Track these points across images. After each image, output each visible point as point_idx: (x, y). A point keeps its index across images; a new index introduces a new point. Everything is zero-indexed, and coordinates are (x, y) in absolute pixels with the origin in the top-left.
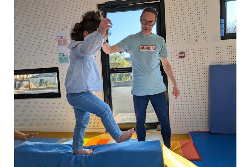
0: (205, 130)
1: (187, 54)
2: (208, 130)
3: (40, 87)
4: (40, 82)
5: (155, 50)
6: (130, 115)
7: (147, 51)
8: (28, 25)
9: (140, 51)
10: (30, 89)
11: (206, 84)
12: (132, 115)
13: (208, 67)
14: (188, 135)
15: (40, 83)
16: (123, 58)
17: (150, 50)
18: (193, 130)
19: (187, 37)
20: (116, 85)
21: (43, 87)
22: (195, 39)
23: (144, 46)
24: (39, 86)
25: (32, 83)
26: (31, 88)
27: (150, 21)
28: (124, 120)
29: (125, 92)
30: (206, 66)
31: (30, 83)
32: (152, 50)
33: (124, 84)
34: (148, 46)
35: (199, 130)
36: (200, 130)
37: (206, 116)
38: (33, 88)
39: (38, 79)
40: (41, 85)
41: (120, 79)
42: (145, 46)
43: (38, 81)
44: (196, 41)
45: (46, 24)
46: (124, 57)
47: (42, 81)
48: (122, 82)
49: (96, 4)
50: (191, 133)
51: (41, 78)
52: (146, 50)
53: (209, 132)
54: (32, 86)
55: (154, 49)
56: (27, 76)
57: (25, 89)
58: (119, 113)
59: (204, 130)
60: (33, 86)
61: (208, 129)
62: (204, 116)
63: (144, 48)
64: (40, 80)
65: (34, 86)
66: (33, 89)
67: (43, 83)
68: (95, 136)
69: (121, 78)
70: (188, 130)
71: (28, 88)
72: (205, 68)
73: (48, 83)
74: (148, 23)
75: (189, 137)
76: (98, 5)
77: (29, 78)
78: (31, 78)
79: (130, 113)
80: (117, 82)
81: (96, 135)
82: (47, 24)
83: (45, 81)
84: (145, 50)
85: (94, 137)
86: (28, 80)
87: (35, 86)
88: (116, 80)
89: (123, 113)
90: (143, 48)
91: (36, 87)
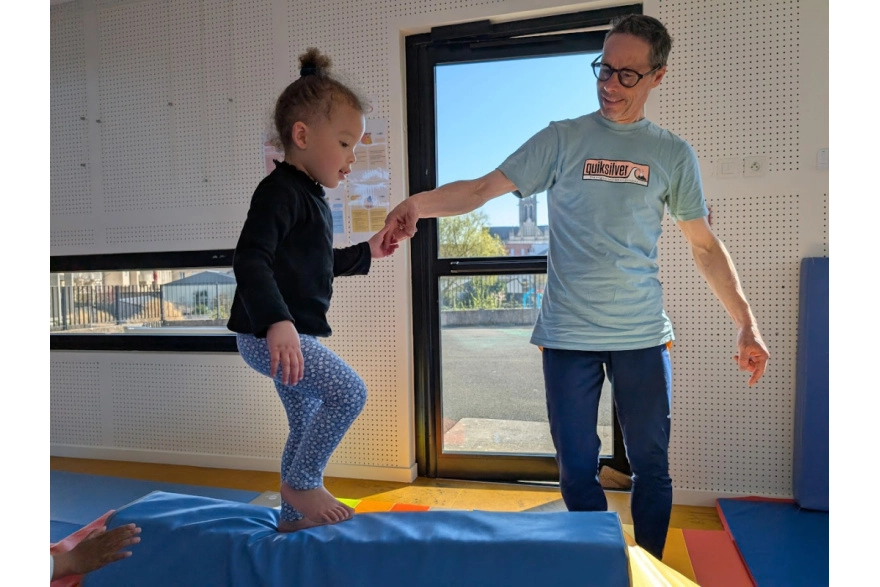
0: (780, 495)
1: (719, 214)
2: (791, 497)
3: (195, 318)
4: (197, 300)
5: (645, 183)
6: (503, 429)
7: (614, 180)
8: (170, 104)
9: (585, 177)
10: (164, 324)
11: (787, 326)
12: (507, 429)
13: (799, 266)
14: (715, 509)
15: (197, 304)
16: (479, 228)
17: (623, 180)
18: (734, 492)
19: (721, 152)
20: (451, 322)
21: (205, 318)
22: (752, 163)
23: (604, 162)
24: (193, 313)
25: (170, 304)
26: (167, 319)
27: (624, 69)
28: (480, 442)
29: (485, 346)
30: (791, 260)
31: (165, 303)
32: (632, 178)
33: (480, 318)
34: (618, 164)
35: (754, 494)
36: (760, 494)
37: (783, 445)
38: (172, 319)
39: (190, 291)
40: (198, 311)
41: (467, 299)
42: (608, 163)
43: (190, 299)
44: (755, 167)
45: (231, 100)
46: (486, 225)
47: (204, 298)
48: (473, 312)
49: (401, 33)
50: (723, 502)
51: (201, 288)
52: (608, 179)
53: (794, 505)
54: (171, 314)
55: (642, 178)
56: (155, 277)
57: (146, 320)
58: (463, 420)
59: (773, 495)
60: (173, 313)
61: (791, 492)
62: (777, 444)
63: (602, 169)
64: (197, 296)
65: (175, 312)
66: (174, 324)
67: (206, 303)
68: (377, 493)
69: (472, 299)
70: (715, 491)
71: (158, 319)
72: (787, 266)
73: (222, 304)
74: (616, 75)
75: (717, 516)
76: (407, 38)
77: (161, 286)
78: (167, 285)
79: (501, 421)
80: (457, 309)
81: (383, 491)
82: (234, 100)
83: (211, 296)
84: (604, 178)
85: (373, 497)
86: (158, 294)
87: (180, 314)
88: (452, 306)
89: (476, 420)
90: (600, 168)
91: (181, 318)
